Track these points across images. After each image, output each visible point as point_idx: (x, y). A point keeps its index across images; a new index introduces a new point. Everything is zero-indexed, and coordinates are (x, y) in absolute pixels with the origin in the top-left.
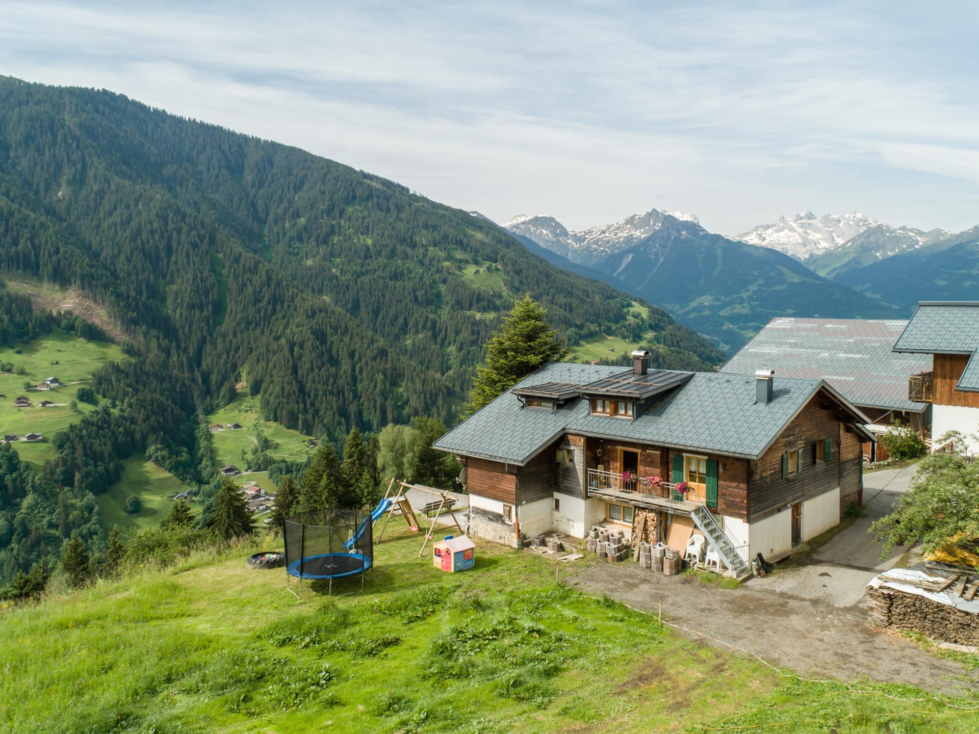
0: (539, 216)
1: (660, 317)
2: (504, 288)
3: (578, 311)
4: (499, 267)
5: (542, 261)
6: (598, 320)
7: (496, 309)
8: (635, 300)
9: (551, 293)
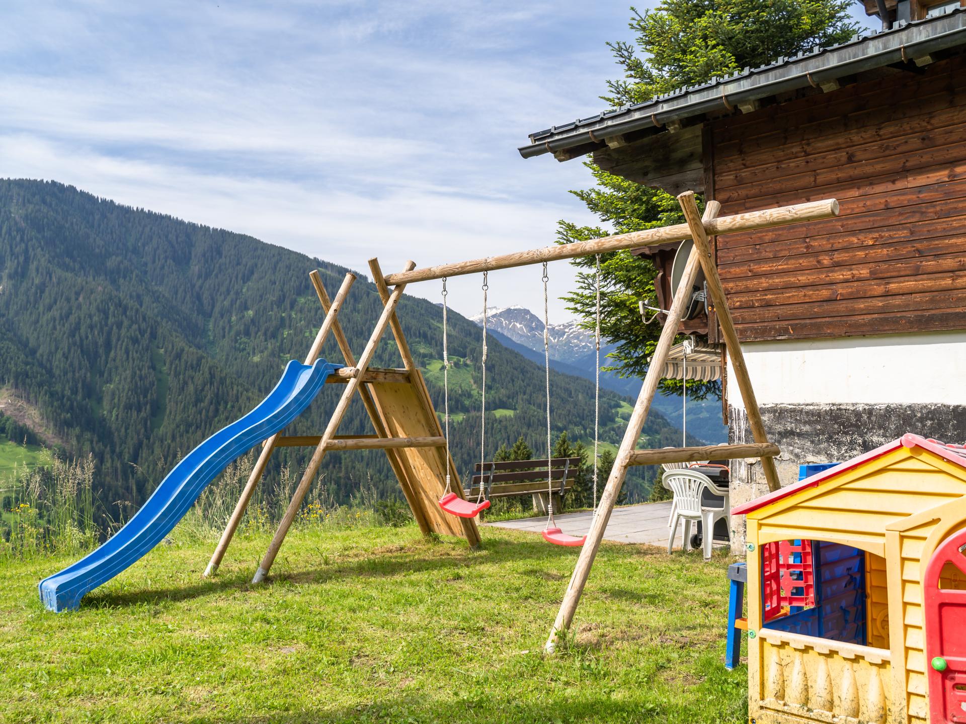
0: (512, 308)
1: (653, 419)
2: (474, 387)
3: (559, 412)
4: (468, 362)
5: (516, 355)
6: (583, 422)
7: (465, 410)
8: (624, 400)
9: (528, 391)
